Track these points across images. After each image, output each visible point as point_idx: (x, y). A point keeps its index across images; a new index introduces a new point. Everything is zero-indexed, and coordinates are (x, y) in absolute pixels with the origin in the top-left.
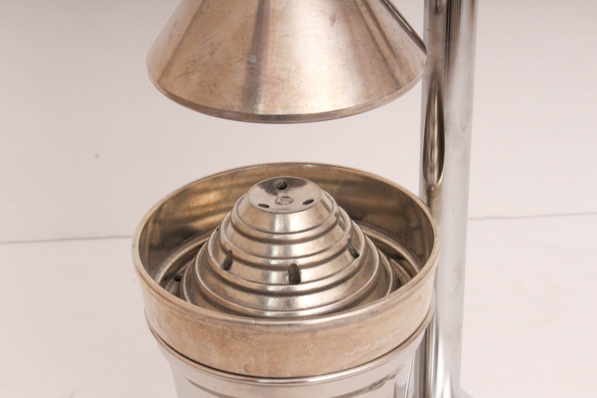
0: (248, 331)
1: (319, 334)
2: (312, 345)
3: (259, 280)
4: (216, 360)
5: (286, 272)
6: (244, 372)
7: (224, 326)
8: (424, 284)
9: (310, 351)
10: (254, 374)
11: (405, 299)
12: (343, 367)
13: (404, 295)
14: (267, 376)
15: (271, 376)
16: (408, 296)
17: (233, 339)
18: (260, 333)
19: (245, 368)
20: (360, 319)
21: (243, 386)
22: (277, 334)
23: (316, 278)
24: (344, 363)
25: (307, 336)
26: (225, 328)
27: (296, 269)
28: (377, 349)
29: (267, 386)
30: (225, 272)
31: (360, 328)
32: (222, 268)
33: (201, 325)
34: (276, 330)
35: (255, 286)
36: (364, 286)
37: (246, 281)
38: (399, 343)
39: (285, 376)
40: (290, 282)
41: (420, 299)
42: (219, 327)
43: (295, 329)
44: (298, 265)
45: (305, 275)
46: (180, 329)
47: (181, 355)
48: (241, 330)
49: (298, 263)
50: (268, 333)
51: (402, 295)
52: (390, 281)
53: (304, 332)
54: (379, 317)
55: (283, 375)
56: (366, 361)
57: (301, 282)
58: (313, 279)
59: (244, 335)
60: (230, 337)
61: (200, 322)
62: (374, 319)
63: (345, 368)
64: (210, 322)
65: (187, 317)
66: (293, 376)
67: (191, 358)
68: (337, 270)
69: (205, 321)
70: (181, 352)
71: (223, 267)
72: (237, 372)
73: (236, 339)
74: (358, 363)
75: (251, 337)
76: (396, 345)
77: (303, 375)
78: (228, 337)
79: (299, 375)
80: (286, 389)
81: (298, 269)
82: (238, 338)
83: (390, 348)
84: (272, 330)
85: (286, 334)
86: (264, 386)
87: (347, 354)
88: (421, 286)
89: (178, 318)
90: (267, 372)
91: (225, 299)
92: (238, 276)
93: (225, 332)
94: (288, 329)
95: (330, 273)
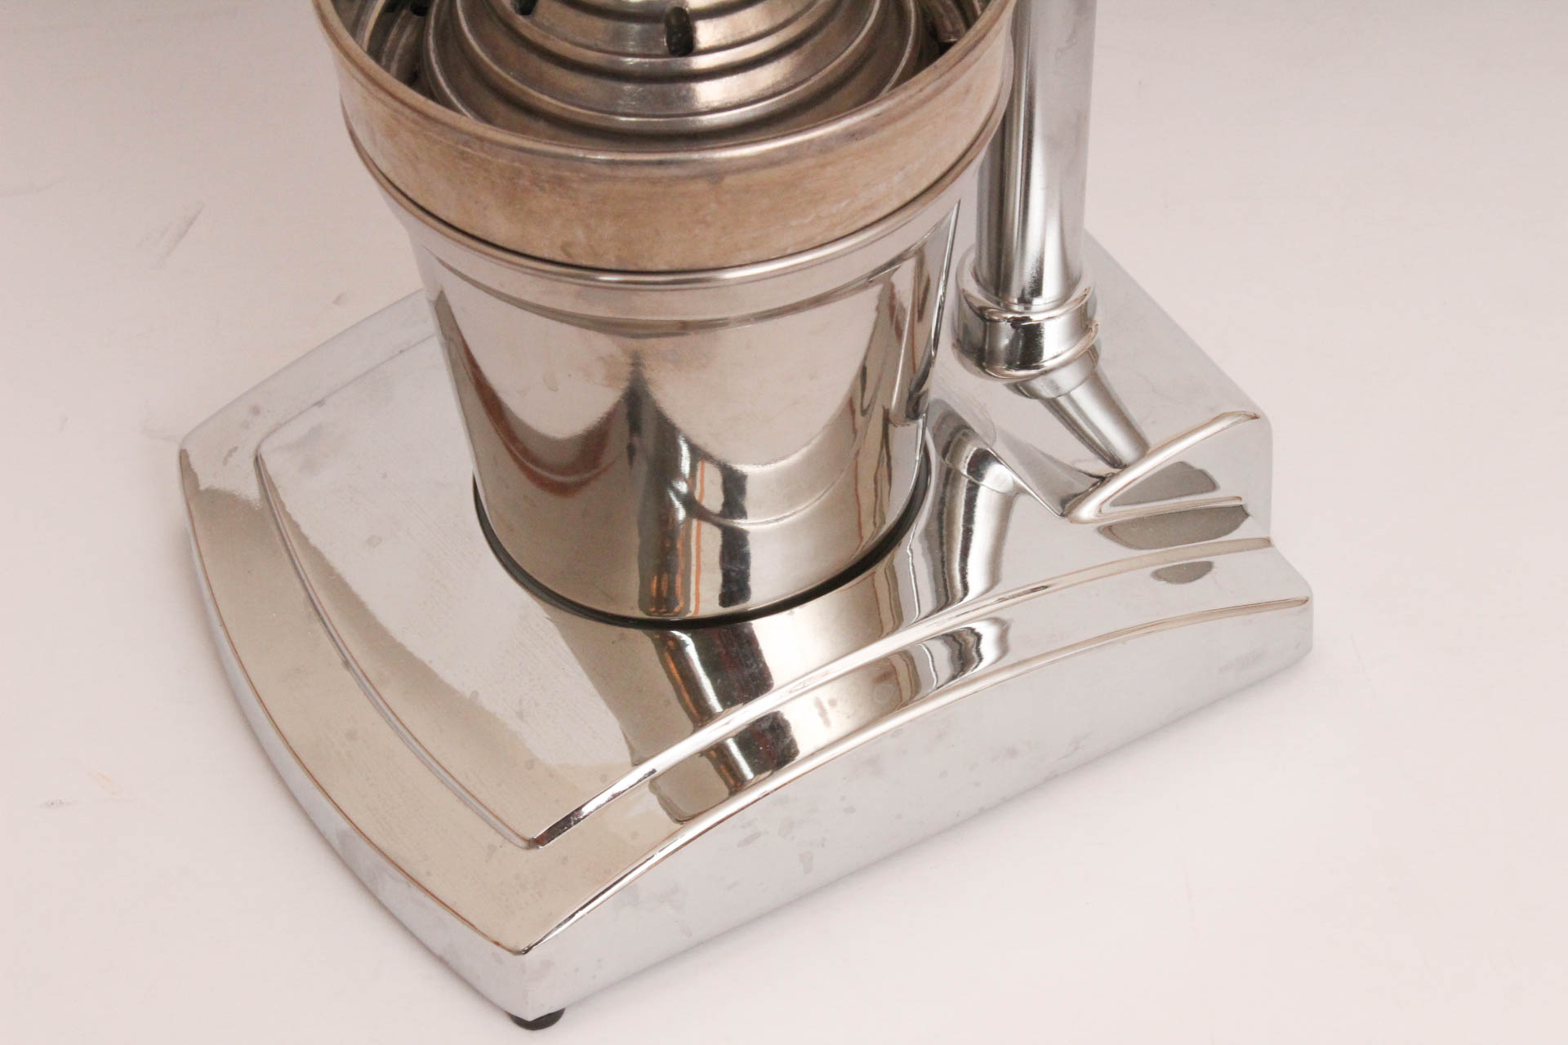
0: (567, 174)
1: (729, 181)
2: (713, 205)
3: (599, 43)
4: (500, 228)
5: (662, 26)
6: (560, 257)
7: (513, 161)
8: (977, 60)
9: (709, 218)
10: (584, 262)
11: (929, 99)
12: (787, 248)
13: (928, 90)
14: (614, 267)
15: (622, 268)
16: (938, 92)
17: (537, 189)
18: (594, 178)
19: (565, 248)
20: (824, 147)
21: (561, 286)
22: (634, 180)
23: (730, 40)
24: (788, 241)
25: (701, 186)
26: (517, 164)
27: (684, 19)
28: (865, 208)
29: (613, 289)
30: (521, 18)
31: (823, 166)
32: (515, 8)
33: (462, 153)
34: (632, 172)
35: (590, 57)
36: (843, 56)
37: (568, 45)
38: (917, 192)
39: (654, 269)
40: (670, 49)
41: (967, 91)
42: (502, 161)
43: (674, 171)
44: (687, 9)
45: (707, 33)
46: (417, 158)
47: (422, 209)
48: (551, 172)
49: (687, 6)
50: (614, 179)
51: (921, 90)
52: (909, 34)
53: (694, 178)
54: (868, 140)
55: (650, 267)
56: (838, 234)
57: (694, 51)
58: (724, 42)
59: (560, 182)
60: (527, 183)
61: (461, 147)
62: (856, 145)
63: (789, 251)
64: (482, 150)
65: (430, 134)
66: (674, 269)
67: (444, 218)
68: (780, 20)
69: (469, 147)
70: (421, 202)
71: (518, 6)
72: (546, 256)
73: (543, 189)
74: (819, 240)
75: (575, 185)
76: (909, 196)
77: (695, 267)
78: (524, 182)
79: (685, 266)
80: (655, 296)
81: (688, 21)
82: (547, 186)
83: (896, 204)
84: (621, 172)
85: (654, 182)
86: (609, 287)
87: (794, 223)
88: (969, 67)
89: (412, 132)
90: (613, 259)
91: (522, 82)
92: (549, 30)
93: (519, 173)
94: (657, 172)
95: (763, 27)
